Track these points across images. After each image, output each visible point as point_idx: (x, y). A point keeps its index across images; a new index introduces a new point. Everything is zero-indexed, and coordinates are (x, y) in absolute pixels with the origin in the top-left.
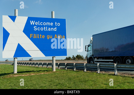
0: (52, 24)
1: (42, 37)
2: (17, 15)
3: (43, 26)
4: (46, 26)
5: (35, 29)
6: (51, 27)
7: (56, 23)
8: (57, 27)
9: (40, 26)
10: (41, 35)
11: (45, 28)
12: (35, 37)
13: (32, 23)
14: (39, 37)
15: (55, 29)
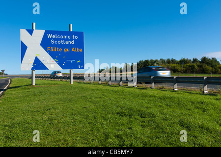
0: (69, 37)
1: (59, 50)
2: (34, 28)
3: (60, 39)
4: (63, 39)
5: (53, 42)
6: (68, 40)
7: (73, 36)
8: (75, 40)
9: (57, 40)
10: (58, 49)
11: (62, 41)
12: (52, 50)
13: (49, 36)
14: (57, 50)
15: (73, 42)
